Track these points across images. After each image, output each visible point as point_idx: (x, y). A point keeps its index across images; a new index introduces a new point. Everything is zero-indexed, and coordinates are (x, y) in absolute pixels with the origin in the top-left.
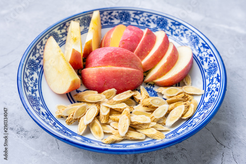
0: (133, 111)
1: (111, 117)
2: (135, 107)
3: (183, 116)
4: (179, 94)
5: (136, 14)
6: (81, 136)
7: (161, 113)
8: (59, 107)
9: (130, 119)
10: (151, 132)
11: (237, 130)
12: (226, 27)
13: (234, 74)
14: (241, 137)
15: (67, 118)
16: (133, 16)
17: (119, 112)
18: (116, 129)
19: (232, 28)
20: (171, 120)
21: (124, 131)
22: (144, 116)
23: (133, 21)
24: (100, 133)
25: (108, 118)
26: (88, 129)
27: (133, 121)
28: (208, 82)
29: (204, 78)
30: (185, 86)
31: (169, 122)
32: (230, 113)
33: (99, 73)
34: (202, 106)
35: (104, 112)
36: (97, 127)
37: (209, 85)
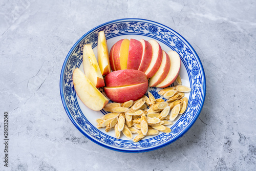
0: (147, 114)
1: (134, 121)
2: (148, 110)
3: (180, 112)
4: (175, 95)
5: (131, 24)
6: (119, 140)
7: (166, 113)
8: (97, 121)
9: (147, 122)
10: (162, 128)
11: (214, 110)
12: (201, 15)
13: (209, 64)
14: (216, 116)
15: (106, 128)
16: (129, 25)
17: (139, 117)
18: (140, 130)
19: (206, 16)
20: (173, 117)
21: (145, 131)
22: (155, 118)
23: (130, 30)
24: (130, 135)
25: (132, 122)
26: (122, 133)
27: (149, 123)
28: (193, 82)
29: (190, 78)
30: (178, 86)
31: (172, 118)
32: (209, 98)
33: (119, 91)
34: (191, 102)
35: (129, 120)
36: (127, 131)
37: (194, 84)
